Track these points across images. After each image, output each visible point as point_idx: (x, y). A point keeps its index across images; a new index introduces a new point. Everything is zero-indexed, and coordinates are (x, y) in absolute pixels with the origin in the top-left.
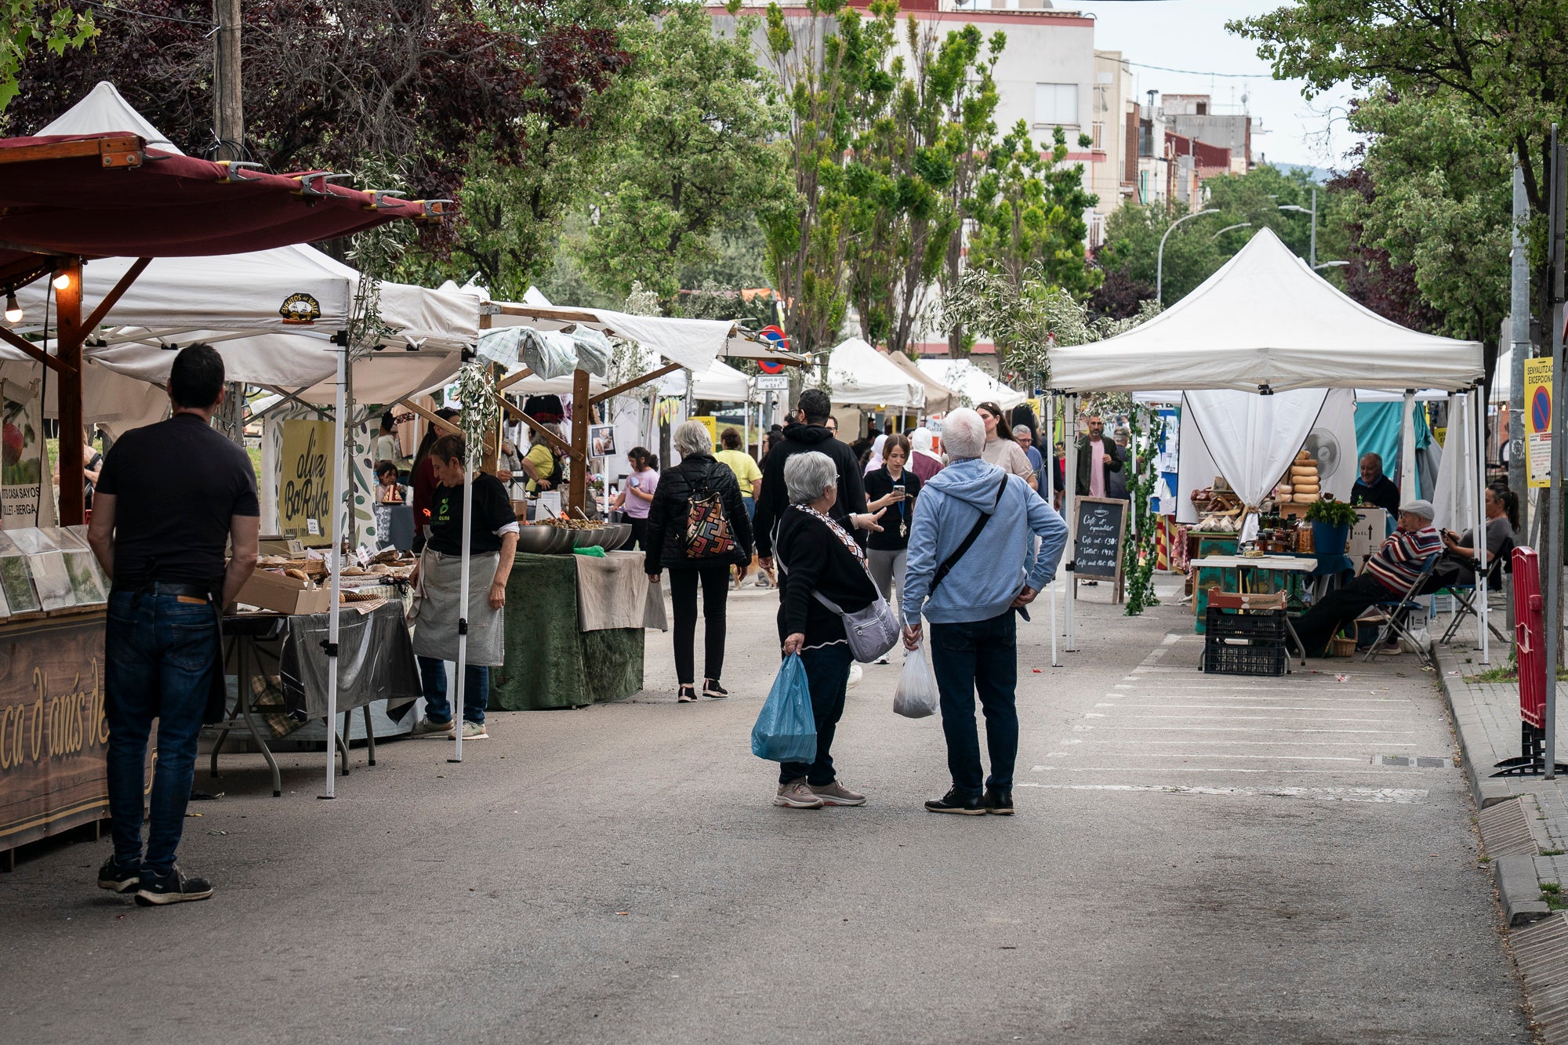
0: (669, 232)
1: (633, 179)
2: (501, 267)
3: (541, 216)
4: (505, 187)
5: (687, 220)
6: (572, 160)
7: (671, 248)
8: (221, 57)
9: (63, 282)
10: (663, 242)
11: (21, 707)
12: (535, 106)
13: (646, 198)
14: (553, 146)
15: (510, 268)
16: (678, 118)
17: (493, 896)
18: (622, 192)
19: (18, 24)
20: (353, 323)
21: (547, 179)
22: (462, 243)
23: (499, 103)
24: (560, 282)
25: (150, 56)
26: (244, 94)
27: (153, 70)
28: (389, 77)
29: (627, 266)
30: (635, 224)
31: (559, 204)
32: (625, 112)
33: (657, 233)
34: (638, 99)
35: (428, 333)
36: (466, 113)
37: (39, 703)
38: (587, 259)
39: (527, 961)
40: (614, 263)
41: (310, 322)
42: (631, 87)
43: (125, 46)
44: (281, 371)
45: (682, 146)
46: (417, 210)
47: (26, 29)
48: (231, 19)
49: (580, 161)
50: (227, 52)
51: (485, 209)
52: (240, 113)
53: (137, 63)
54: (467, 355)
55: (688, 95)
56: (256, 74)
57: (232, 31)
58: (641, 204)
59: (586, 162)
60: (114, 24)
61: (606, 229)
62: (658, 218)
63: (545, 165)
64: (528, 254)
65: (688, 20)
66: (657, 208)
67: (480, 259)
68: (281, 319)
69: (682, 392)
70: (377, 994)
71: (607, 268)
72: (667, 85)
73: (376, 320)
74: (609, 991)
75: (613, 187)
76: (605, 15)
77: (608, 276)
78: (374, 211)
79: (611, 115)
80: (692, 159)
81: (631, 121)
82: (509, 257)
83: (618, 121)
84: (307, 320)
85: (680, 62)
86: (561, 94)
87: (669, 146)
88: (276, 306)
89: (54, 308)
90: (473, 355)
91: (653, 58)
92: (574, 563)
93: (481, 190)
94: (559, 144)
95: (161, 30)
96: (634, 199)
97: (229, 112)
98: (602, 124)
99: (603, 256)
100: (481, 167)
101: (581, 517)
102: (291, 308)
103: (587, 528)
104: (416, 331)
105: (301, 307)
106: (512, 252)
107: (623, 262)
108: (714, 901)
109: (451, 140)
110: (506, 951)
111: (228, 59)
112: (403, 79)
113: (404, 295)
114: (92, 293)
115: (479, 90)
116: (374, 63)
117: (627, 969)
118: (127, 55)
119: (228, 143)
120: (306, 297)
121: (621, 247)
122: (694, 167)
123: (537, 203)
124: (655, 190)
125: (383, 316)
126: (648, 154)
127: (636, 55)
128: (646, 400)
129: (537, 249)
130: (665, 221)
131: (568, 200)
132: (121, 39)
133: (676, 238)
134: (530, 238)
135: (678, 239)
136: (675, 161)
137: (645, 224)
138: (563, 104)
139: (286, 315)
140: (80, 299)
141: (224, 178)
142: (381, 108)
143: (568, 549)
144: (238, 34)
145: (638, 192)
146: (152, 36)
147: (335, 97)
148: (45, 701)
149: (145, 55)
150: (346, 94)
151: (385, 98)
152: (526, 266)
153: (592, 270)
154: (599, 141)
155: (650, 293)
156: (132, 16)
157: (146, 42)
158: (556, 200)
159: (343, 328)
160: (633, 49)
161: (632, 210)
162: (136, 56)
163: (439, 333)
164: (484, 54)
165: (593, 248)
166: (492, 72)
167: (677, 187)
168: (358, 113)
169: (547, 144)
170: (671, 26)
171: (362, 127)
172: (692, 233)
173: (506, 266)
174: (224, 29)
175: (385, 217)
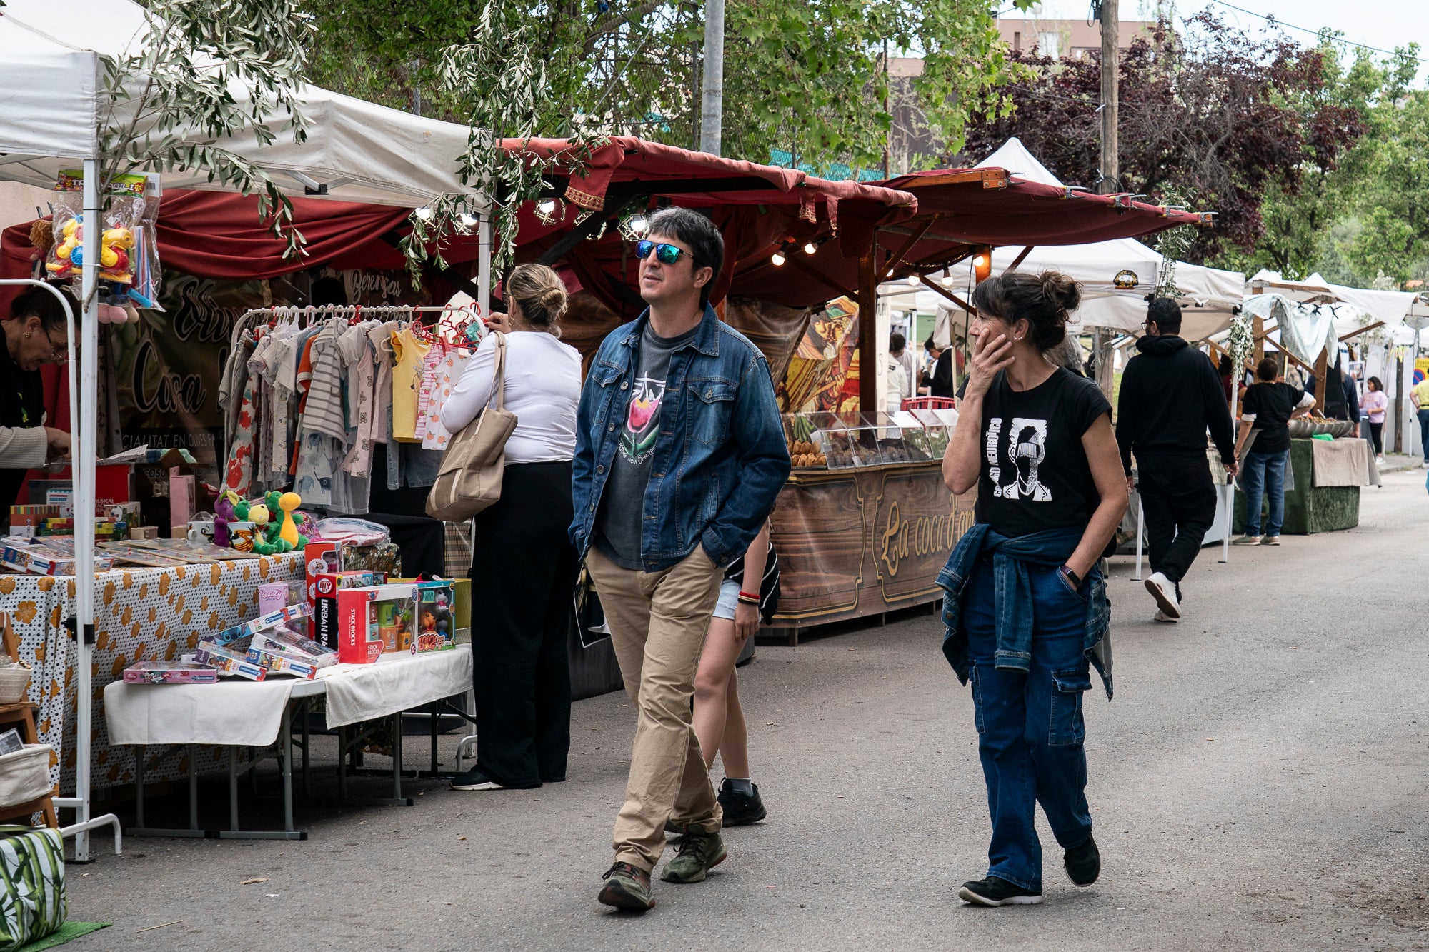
0: (1406, 239)
1: (1383, 205)
2: (1289, 259)
3: (1315, 227)
4: (1293, 209)
5: (1417, 231)
6: (1336, 191)
7: (1407, 249)
8: (1105, 124)
9: (980, 261)
10: (1402, 245)
11: (942, 517)
12: (1307, 157)
13: (1392, 217)
14: (1324, 183)
15: (1295, 261)
16: (1413, 165)
17: (1217, 636)
18: (1376, 213)
19: (967, 103)
20: (1159, 289)
21: (1319, 204)
22: (1264, 244)
23: (1284, 154)
24: (1346, 272)
25: (1064, 123)
26: (1119, 147)
27: (1066, 132)
28: (1213, 138)
29: (1377, 261)
30: (1384, 234)
31: (1328, 220)
32: (1371, 161)
33: (1398, 239)
34: (1379, 152)
35: (1209, 296)
36: (1263, 161)
37: (952, 515)
38: (1352, 256)
39: (1225, 671)
40: (1369, 259)
41: (1132, 288)
42: (1375, 145)
43: (1049, 117)
44: (1124, 319)
45: (1416, 184)
46: (1195, 219)
47: (972, 105)
48: (1112, 100)
49: (1342, 192)
50: (1109, 121)
51: (1280, 222)
52: (1116, 159)
53: (1055, 127)
54: (1236, 311)
55: (1420, 150)
56: (1130, 134)
57: (1112, 108)
58: (1387, 221)
59: (1346, 193)
60: (1042, 103)
61: (1365, 237)
62: (1399, 230)
63: (1319, 195)
64: (1307, 251)
65: (1421, 101)
66: (1398, 223)
67: (1276, 254)
68: (1114, 286)
69: (1411, 343)
70: (1128, 685)
71: (1365, 263)
72: (1407, 144)
73: (1172, 287)
74: (1268, 688)
75: (1368, 209)
76: (1360, 98)
77: (1364, 268)
78: (1165, 218)
79: (1362, 163)
80: (1422, 192)
81: (1375, 167)
82: (1295, 253)
83: (1366, 166)
84: (1131, 286)
85: (1415, 129)
86: (1323, 149)
87: (1407, 184)
88: (1111, 277)
89: (974, 277)
90: (1240, 311)
91: (1390, 126)
92: (1311, 444)
93: (1277, 210)
94: (1328, 182)
95: (1072, 108)
96: (1383, 218)
97: (1109, 159)
98: (1355, 167)
99: (1362, 254)
100: (1278, 195)
101: (1319, 416)
102: (1120, 279)
103: (1323, 422)
104: (1201, 295)
105: (1126, 278)
106: (1296, 250)
107: (1375, 258)
108: (1353, 642)
109: (1255, 179)
110: (1214, 665)
111: (1109, 125)
112: (1222, 139)
113: (1193, 272)
114: (996, 268)
115: (1271, 147)
116: (1205, 128)
117: (1284, 676)
118: (1050, 123)
119: (1108, 178)
120: (1130, 273)
121: (1374, 248)
122: (1423, 198)
123: (1313, 219)
124: (1397, 211)
125: (1177, 285)
126: (1394, 189)
127: (1378, 125)
128: (1386, 347)
129: (1313, 248)
130: (1403, 232)
131: (1333, 217)
132: (1047, 113)
133: (1410, 243)
134: (1308, 241)
135: (1412, 244)
136: (1411, 193)
137: (1390, 234)
138: (1324, 155)
139: (1118, 283)
140: (989, 272)
141: (1063, 196)
142: (1208, 157)
143: (1310, 435)
144: (1116, 109)
145: (1386, 213)
146: (1067, 111)
147: (1180, 150)
148: (956, 513)
149: (1061, 123)
150: (1186, 148)
151: (1210, 151)
152: (1305, 259)
153: (1355, 263)
154: (1353, 179)
155: (1389, 278)
156: (1054, 99)
157: (1062, 114)
158: (1326, 217)
159: (1152, 292)
160: (1377, 120)
161: (1382, 225)
162: (1055, 123)
163: (1216, 297)
164: (1275, 123)
165: (1356, 249)
166: (1280, 135)
167: (1412, 210)
168: (1192, 160)
169: (1320, 181)
170: (1410, 106)
171: (1195, 169)
172: (1420, 240)
173: (1292, 258)
174: (1107, 106)
175: (1175, 223)
